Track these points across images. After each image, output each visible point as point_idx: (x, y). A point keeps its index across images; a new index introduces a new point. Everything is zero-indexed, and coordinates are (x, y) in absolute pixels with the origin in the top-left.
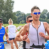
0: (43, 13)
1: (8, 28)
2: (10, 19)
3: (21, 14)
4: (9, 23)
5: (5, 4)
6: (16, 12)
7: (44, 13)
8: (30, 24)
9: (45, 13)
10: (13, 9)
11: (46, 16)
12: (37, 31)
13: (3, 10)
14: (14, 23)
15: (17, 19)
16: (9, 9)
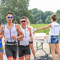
10: (28, 5)
12: (10, 31)
16: (23, 6)
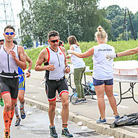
2: (100, 27)
6: (105, 9)
12: (8, 55)
13: (70, 4)
15: (111, 27)
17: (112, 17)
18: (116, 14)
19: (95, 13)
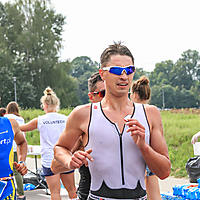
0: (184, 67)
1: (39, 126)
3: (92, 70)
4: (43, 105)
5: (26, 26)
6: (71, 61)
7: (188, 64)
8: (96, 108)
9: (191, 67)
11: (195, 78)
13: (18, 53)
14: (63, 106)
15: (78, 88)
16: (41, 48)
17: (79, 74)
18: (86, 69)
19: (55, 67)
